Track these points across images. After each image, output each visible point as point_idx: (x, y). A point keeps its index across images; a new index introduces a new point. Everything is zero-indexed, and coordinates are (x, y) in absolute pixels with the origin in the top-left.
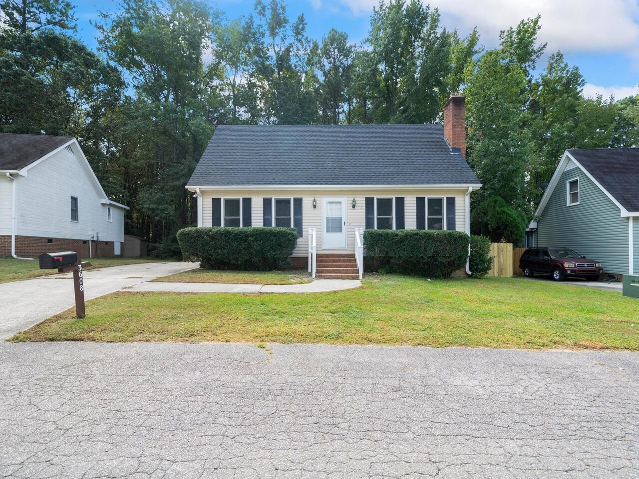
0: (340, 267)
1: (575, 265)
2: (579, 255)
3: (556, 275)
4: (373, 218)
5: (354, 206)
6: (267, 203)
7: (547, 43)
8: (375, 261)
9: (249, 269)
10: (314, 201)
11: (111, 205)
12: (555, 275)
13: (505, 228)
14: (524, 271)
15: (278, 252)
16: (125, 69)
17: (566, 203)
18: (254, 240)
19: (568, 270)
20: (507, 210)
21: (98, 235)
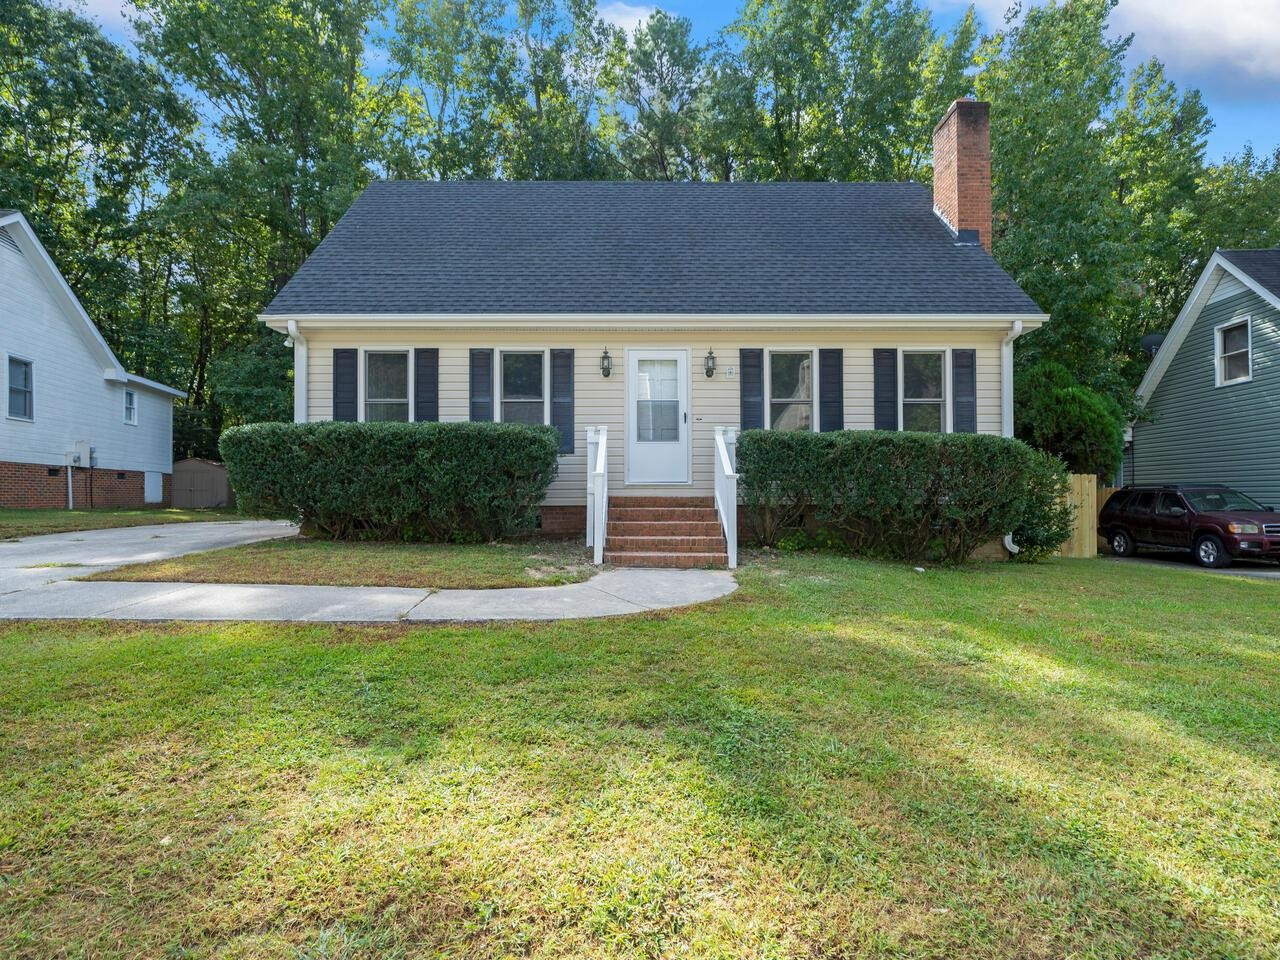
0: (673, 534)
1: (1261, 529)
2: (1260, 504)
3: (1207, 551)
4: (761, 405)
5: (710, 372)
6: (480, 361)
7: (1133, 35)
8: (768, 518)
9: (426, 538)
10: (606, 357)
11: (130, 383)
12: (1202, 554)
13: (1077, 437)
14: (1111, 542)
15: (501, 491)
16: (181, 77)
17: (1214, 380)
18: (433, 457)
19: (1243, 540)
20: (1080, 394)
21: (94, 455)
